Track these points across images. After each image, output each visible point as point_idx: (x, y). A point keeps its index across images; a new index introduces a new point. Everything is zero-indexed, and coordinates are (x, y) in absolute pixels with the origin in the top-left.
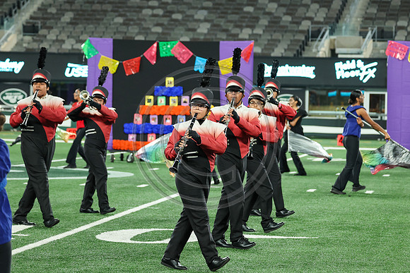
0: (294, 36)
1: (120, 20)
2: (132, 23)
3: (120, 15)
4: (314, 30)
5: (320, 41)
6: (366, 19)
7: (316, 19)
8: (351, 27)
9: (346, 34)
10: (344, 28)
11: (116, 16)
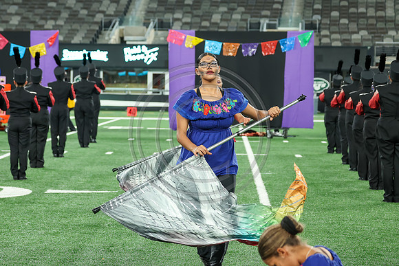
0: (90, 26)
4: (106, 21)
5: (111, 30)
6: (149, 12)
7: (107, 13)
8: (136, 19)
9: (132, 24)
10: (130, 19)
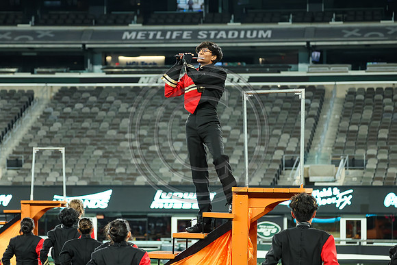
0: (269, 165)
1: (100, 153)
2: (111, 155)
3: (99, 148)
4: (287, 159)
5: (295, 170)
6: (337, 148)
10: (316, 157)
11: (95, 149)
